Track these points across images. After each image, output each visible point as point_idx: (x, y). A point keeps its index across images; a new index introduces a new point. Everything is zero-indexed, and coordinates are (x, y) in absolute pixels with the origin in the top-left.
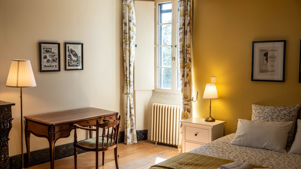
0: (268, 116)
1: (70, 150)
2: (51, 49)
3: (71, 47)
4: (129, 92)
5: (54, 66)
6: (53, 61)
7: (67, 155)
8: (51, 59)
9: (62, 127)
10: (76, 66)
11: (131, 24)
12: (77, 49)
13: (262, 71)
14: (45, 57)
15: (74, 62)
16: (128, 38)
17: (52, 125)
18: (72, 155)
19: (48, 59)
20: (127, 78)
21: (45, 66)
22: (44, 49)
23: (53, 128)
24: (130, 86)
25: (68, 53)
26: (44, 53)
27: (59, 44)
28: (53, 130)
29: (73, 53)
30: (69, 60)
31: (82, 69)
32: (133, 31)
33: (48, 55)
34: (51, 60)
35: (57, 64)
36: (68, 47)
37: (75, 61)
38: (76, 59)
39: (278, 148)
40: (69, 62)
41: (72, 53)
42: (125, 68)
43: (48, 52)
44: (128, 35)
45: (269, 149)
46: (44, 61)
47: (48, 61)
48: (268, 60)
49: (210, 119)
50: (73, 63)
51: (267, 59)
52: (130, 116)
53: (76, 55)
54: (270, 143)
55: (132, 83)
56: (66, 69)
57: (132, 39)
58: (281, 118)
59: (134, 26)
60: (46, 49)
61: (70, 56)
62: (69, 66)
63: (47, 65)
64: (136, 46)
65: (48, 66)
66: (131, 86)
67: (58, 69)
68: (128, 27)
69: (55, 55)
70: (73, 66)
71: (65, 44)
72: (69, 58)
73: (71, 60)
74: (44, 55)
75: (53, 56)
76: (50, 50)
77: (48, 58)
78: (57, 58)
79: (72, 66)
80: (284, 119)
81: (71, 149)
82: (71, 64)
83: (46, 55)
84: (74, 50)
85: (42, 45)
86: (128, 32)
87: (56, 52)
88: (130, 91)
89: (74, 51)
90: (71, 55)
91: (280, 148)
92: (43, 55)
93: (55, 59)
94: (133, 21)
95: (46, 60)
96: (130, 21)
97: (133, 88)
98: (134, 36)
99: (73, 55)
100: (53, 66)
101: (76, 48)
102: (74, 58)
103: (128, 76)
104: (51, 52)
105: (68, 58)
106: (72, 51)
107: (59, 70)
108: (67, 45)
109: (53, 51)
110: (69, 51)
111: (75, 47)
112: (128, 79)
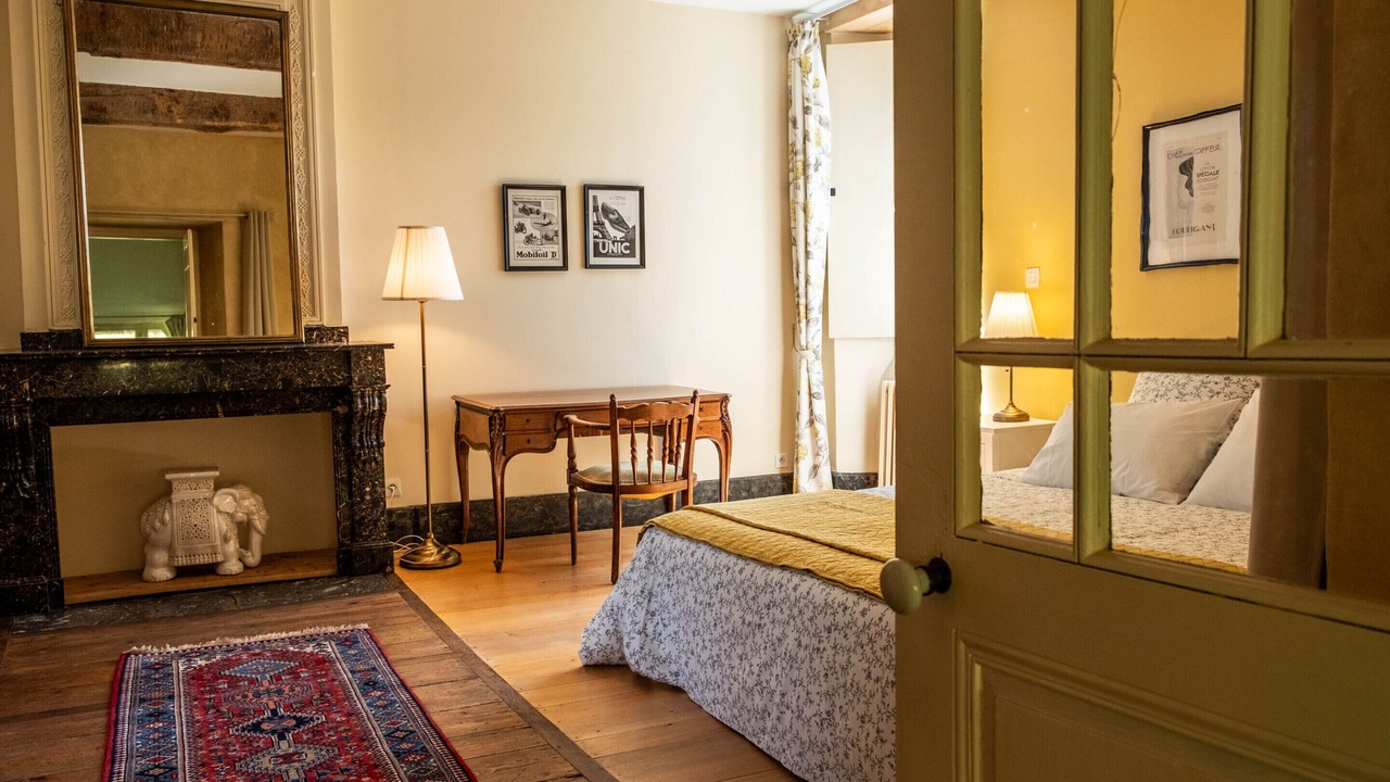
0: (1170, 387)
1: (601, 511)
2: (539, 204)
3: (604, 197)
4: (807, 343)
5: (550, 255)
6: (544, 241)
7: (589, 524)
8: (537, 234)
9: (528, 421)
10: (619, 256)
11: (812, 121)
12: (626, 206)
13: (1176, 232)
14: (520, 228)
15: (613, 243)
16: (800, 165)
17: (497, 411)
18: (606, 527)
19: (528, 233)
20: (798, 296)
21: (520, 254)
22: (515, 203)
23: (500, 419)
24: (808, 322)
25: (592, 218)
26: (514, 216)
27: (563, 190)
28: (500, 425)
29: (611, 216)
30: (595, 237)
31: (642, 264)
32: (819, 144)
33: (528, 221)
34: (539, 237)
35: (558, 248)
36: (595, 198)
37: (618, 242)
38: (620, 235)
39: (1150, 487)
40: (596, 245)
41: (607, 217)
42: (794, 266)
43: (528, 214)
44: (800, 157)
45: (1124, 492)
46: (517, 241)
47: (529, 239)
48: (1195, 185)
49: (1012, 413)
50: (610, 247)
51: (1189, 185)
52: (811, 422)
53: (619, 223)
54: (1127, 472)
55: (816, 314)
56: (587, 265)
57: (816, 170)
58: (1211, 391)
59: (822, 128)
60: (521, 206)
61: (599, 224)
62: (597, 254)
63: (525, 252)
64: (833, 192)
65: (529, 255)
66: (811, 324)
67: (559, 263)
68: (799, 132)
69: (550, 223)
70: (610, 256)
71: (586, 188)
72: (597, 233)
73: (604, 237)
74: (517, 221)
75: (545, 225)
76: (536, 208)
77: (530, 229)
78: (556, 232)
79: (606, 255)
80: (1222, 395)
81: (603, 507)
82: (604, 249)
83: (522, 221)
84: (614, 207)
85: (511, 193)
86: (799, 146)
87: (556, 213)
88: (810, 340)
89: (614, 212)
90: (603, 224)
91: (1154, 488)
92: (513, 222)
93: (551, 234)
94: (814, 110)
95: (521, 236)
96: (806, 110)
97: (820, 333)
98: (826, 161)
99: (611, 221)
100: (545, 255)
101: (621, 201)
102: (612, 232)
103: (802, 290)
104: (538, 212)
105: (592, 232)
106: (606, 211)
107: (565, 267)
108: (592, 193)
109: (543, 210)
110: (596, 209)
111: (618, 198)
112: (802, 301)
